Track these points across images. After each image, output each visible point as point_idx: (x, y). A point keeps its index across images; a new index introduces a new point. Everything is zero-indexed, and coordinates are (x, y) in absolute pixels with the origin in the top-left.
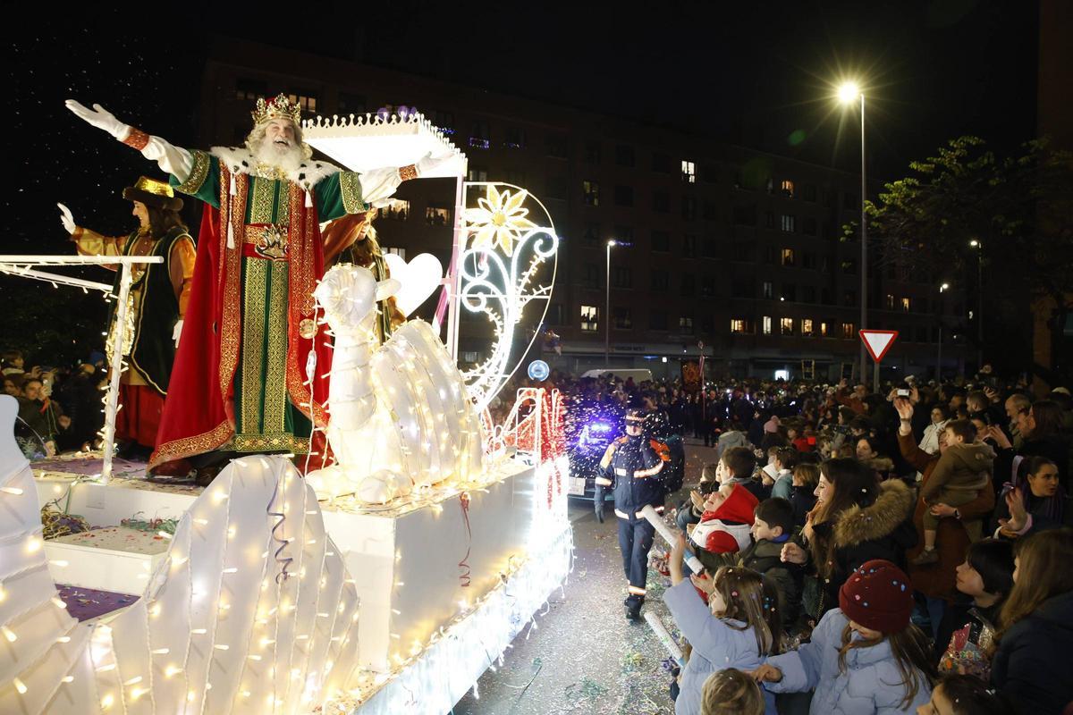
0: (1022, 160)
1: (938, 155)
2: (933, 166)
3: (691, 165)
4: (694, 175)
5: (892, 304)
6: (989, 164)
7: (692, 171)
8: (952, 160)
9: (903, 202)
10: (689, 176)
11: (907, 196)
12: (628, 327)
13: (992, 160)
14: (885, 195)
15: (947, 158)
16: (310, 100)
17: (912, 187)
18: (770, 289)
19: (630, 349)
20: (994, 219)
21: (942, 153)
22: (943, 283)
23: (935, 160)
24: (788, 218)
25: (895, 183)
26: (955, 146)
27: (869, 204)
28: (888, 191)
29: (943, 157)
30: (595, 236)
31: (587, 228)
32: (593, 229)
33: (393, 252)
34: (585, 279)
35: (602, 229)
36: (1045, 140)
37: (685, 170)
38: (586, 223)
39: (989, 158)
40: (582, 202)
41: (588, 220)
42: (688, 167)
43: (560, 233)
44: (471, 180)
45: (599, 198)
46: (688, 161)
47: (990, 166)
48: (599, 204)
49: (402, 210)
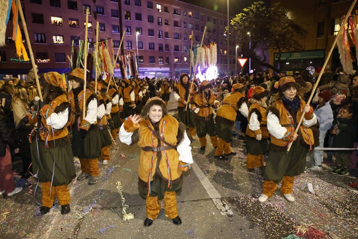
1: (251, 6)
2: (249, 10)
3: (160, 6)
4: (161, 9)
5: (222, 53)
7: (160, 8)
8: (255, 8)
10: (159, 10)
11: (241, 19)
12: (143, 62)
13: (265, 9)
15: (253, 7)
17: (244, 16)
18: (186, 48)
19: (143, 69)
22: (236, 45)
23: (250, 8)
24: (191, 24)
25: (239, 15)
26: (256, 4)
28: (236, 17)
30: (129, 31)
31: (126, 28)
32: (129, 28)
33: (58, 38)
34: (127, 46)
35: (132, 28)
36: (279, 3)
37: (158, 7)
38: (126, 26)
39: (265, 8)
40: (125, 19)
41: (127, 25)
42: (159, 7)
43: (117, 30)
44: (84, 10)
45: (130, 17)
46: (159, 4)
47: (264, 10)
48: (130, 20)
49: (60, 21)
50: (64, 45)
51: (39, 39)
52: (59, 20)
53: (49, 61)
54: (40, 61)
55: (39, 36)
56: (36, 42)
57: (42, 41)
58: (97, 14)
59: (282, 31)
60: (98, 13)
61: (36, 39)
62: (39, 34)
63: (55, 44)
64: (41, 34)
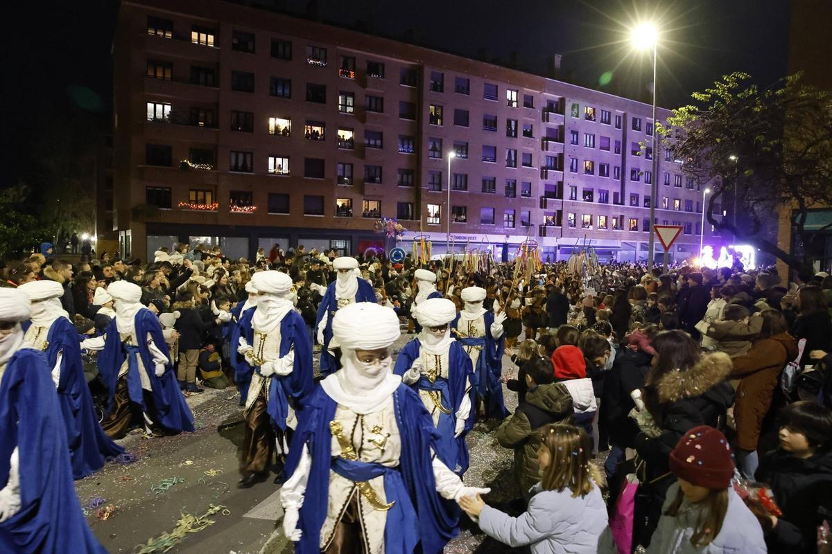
0: (779, 92)
1: (714, 87)
2: (710, 96)
3: (514, 93)
4: (517, 101)
5: (666, 205)
6: (753, 95)
7: (514, 99)
8: (724, 91)
9: (685, 125)
10: (512, 102)
11: (689, 119)
12: (465, 221)
13: (756, 91)
14: (671, 119)
15: (720, 89)
16: (209, 36)
17: (692, 112)
18: (574, 192)
19: (465, 238)
20: (757, 138)
21: (717, 86)
22: (706, 189)
23: (711, 91)
24: (588, 136)
25: (680, 109)
26: (728, 80)
27: (659, 126)
28: (674, 116)
29: (718, 88)
30: (438, 149)
31: (432, 143)
32: (437, 144)
33: (279, 161)
34: (430, 183)
35: (443, 143)
36: (797, 76)
37: (509, 97)
38: (431, 139)
39: (753, 90)
40: (428, 122)
41: (432, 136)
42: (511, 95)
43: (411, 146)
44: (340, 103)
45: (442, 119)
46: (512, 90)
47: (754, 96)
48: (442, 124)
49: (286, 127)
50: (289, 176)
51: (240, 164)
52: (283, 124)
53: (253, 211)
54: (235, 209)
55: (241, 156)
56: (231, 170)
57: (244, 168)
58: (367, 112)
59: (806, 150)
60: (370, 110)
61: (233, 162)
62: (241, 152)
63: (271, 173)
64: (245, 154)
